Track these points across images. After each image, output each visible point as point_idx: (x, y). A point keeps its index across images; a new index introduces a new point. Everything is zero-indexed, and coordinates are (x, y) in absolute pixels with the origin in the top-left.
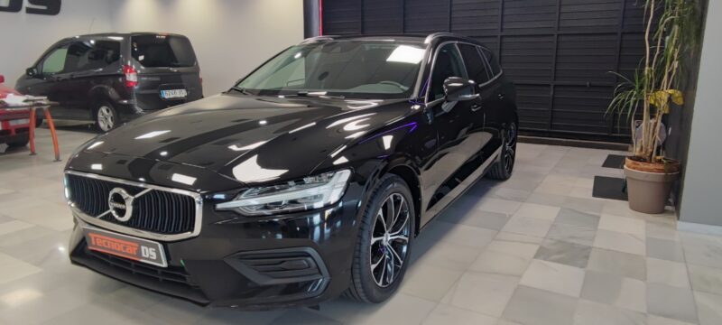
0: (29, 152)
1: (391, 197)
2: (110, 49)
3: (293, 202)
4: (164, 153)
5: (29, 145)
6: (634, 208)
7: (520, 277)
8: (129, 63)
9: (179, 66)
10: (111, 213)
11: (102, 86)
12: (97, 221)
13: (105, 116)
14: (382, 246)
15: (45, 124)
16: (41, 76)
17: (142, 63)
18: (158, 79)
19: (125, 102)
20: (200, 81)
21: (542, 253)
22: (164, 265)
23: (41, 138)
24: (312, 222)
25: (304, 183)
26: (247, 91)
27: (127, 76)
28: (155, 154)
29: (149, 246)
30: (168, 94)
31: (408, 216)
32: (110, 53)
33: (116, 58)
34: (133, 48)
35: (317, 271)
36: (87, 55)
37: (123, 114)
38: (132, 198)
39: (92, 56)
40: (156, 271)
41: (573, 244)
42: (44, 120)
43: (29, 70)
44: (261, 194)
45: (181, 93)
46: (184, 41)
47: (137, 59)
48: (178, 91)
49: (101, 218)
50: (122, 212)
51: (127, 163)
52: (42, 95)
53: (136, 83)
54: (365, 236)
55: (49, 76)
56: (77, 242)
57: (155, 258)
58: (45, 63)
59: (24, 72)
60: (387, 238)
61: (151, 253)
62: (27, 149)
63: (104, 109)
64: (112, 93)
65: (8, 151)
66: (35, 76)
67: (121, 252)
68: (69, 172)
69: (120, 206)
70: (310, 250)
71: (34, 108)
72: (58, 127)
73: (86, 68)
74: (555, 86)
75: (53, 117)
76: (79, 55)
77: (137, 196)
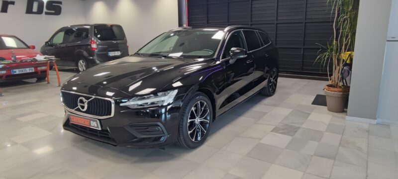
0: (47, 82)
1: (199, 102)
2: (84, 32)
3: (153, 103)
4: (105, 83)
5: (46, 79)
6: (330, 110)
7: (261, 139)
8: (93, 39)
9: (117, 40)
10: (79, 108)
11: (80, 50)
12: (73, 111)
13: (82, 64)
14: (195, 123)
15: (54, 68)
16: (52, 45)
17: (99, 39)
18: (106, 46)
19: (91, 58)
20: (127, 47)
21: (276, 130)
22: (100, 129)
23: (52, 75)
24: (161, 112)
25: (158, 95)
26: (142, 54)
27: (92, 45)
28: (101, 83)
29: (94, 121)
30: (111, 54)
31: (209, 111)
32: (84, 34)
33: (87, 36)
34: (95, 31)
35: (162, 132)
36: (74, 34)
37: (90, 63)
38: (87, 101)
39: (76, 35)
40: (97, 132)
41: (292, 126)
42: (54, 67)
43: (47, 43)
44: (139, 100)
45: (118, 53)
46: (120, 27)
47: (97, 37)
48: (116, 52)
49: (75, 110)
50: (83, 107)
51: (88, 87)
52: (52, 55)
53: (96, 49)
54: (185, 119)
55: (55, 45)
56: (65, 121)
57: (96, 126)
58: (54, 39)
59: (44, 44)
60: (197, 120)
61: (95, 125)
62: (45, 81)
63: (81, 61)
64: (85, 53)
65: (37, 81)
66: (49, 46)
67: (82, 124)
68: (63, 91)
69: (82, 105)
70: (159, 124)
71: (49, 62)
72: (60, 70)
73: (73, 41)
74: (304, 49)
75: (57, 65)
76: (69, 35)
77: (89, 100)
